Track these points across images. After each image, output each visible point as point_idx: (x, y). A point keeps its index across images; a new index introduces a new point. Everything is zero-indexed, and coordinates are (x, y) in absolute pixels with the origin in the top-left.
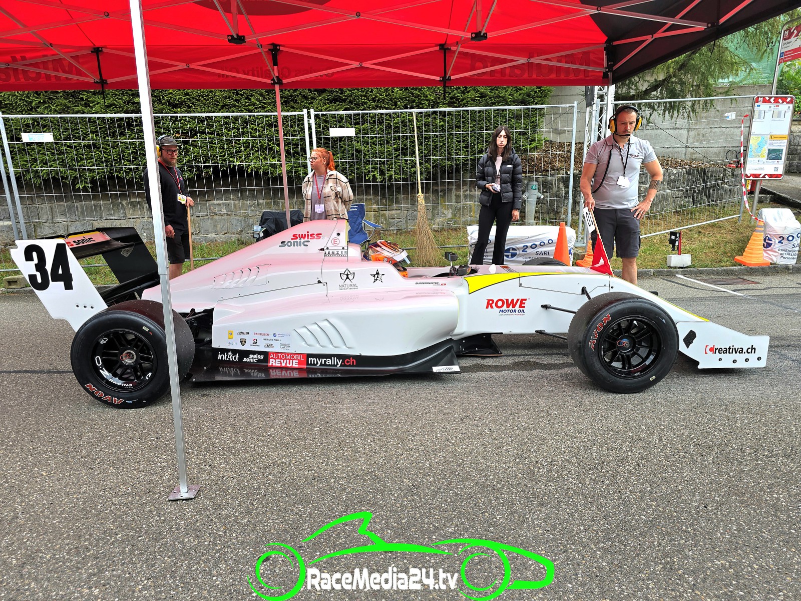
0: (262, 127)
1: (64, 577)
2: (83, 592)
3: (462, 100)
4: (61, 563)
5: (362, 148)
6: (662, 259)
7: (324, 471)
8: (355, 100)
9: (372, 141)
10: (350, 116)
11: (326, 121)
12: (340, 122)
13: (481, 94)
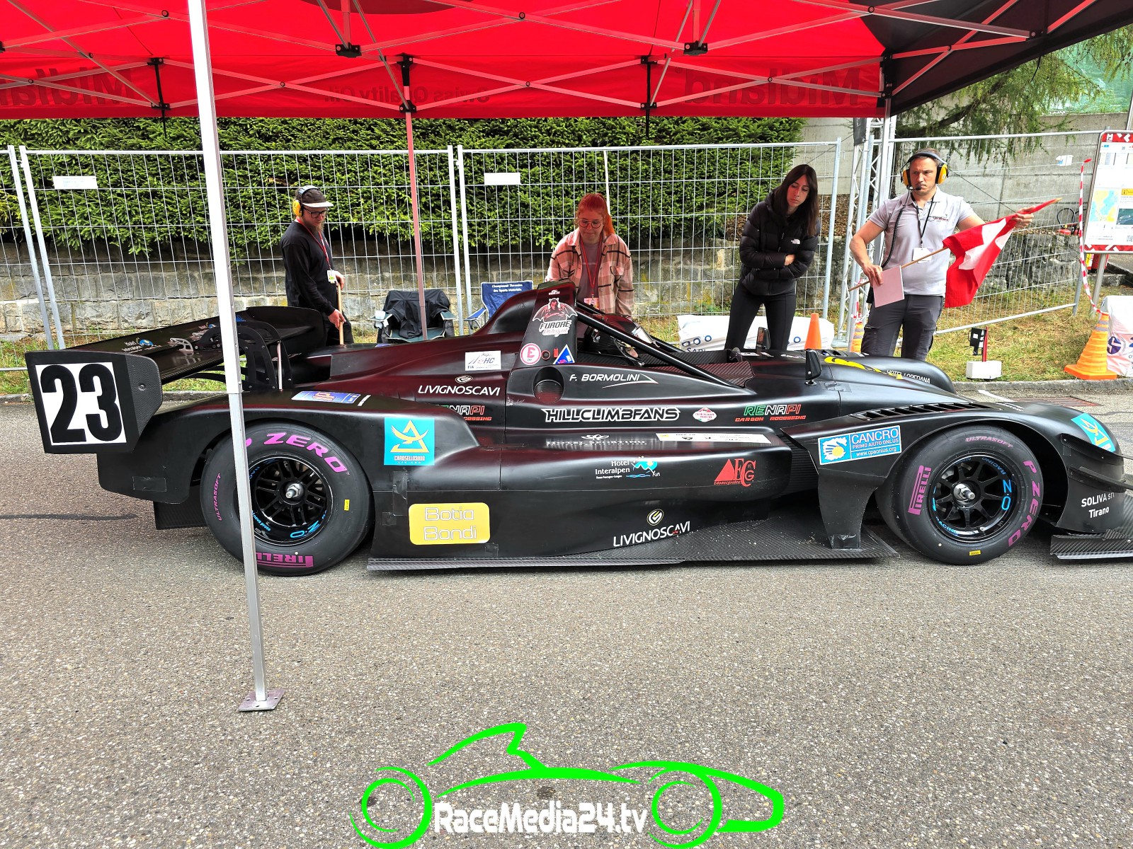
0: (389, 170)
1: (90, 819)
2: (114, 843)
3: (675, 134)
4: (86, 800)
5: (530, 201)
6: (959, 367)
7: (459, 674)
8: (522, 132)
9: (544, 191)
10: (514, 156)
11: (480, 163)
12: (500, 164)
13: (703, 125)
